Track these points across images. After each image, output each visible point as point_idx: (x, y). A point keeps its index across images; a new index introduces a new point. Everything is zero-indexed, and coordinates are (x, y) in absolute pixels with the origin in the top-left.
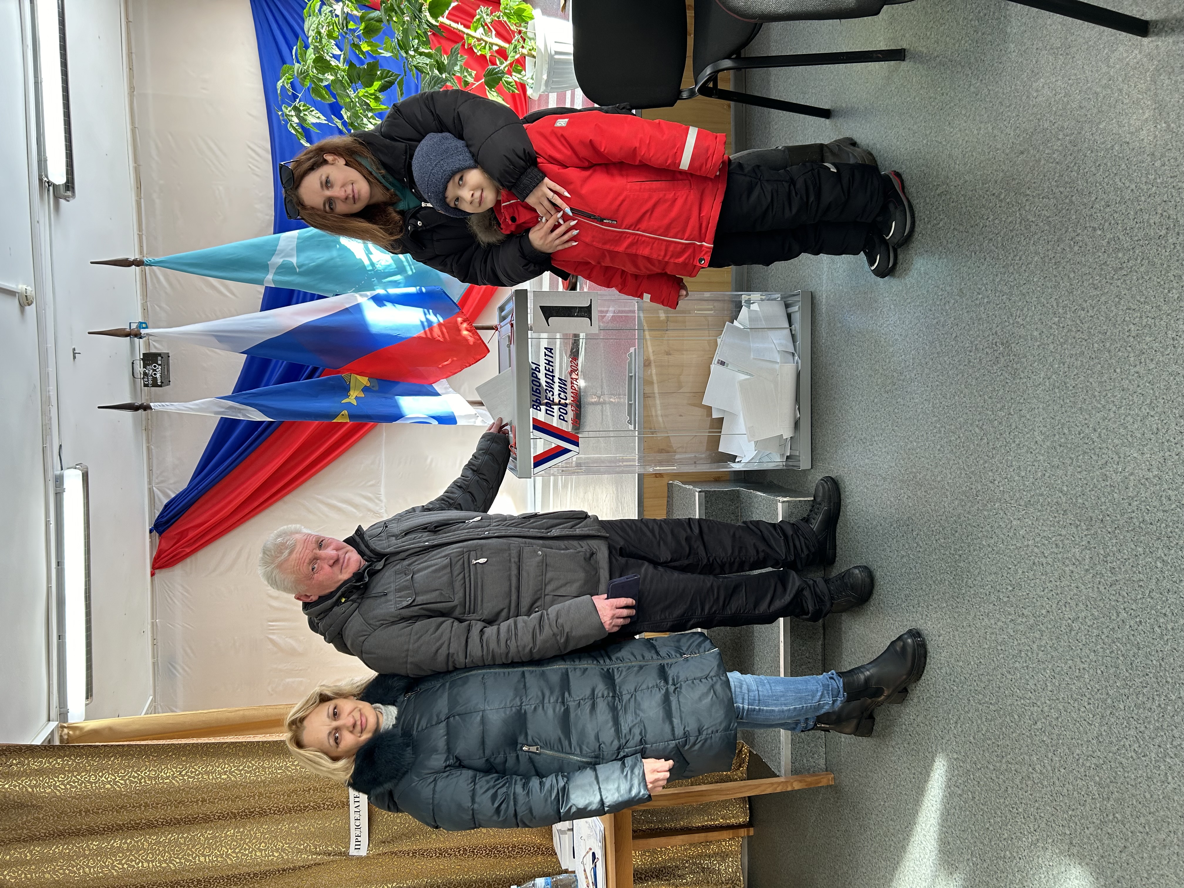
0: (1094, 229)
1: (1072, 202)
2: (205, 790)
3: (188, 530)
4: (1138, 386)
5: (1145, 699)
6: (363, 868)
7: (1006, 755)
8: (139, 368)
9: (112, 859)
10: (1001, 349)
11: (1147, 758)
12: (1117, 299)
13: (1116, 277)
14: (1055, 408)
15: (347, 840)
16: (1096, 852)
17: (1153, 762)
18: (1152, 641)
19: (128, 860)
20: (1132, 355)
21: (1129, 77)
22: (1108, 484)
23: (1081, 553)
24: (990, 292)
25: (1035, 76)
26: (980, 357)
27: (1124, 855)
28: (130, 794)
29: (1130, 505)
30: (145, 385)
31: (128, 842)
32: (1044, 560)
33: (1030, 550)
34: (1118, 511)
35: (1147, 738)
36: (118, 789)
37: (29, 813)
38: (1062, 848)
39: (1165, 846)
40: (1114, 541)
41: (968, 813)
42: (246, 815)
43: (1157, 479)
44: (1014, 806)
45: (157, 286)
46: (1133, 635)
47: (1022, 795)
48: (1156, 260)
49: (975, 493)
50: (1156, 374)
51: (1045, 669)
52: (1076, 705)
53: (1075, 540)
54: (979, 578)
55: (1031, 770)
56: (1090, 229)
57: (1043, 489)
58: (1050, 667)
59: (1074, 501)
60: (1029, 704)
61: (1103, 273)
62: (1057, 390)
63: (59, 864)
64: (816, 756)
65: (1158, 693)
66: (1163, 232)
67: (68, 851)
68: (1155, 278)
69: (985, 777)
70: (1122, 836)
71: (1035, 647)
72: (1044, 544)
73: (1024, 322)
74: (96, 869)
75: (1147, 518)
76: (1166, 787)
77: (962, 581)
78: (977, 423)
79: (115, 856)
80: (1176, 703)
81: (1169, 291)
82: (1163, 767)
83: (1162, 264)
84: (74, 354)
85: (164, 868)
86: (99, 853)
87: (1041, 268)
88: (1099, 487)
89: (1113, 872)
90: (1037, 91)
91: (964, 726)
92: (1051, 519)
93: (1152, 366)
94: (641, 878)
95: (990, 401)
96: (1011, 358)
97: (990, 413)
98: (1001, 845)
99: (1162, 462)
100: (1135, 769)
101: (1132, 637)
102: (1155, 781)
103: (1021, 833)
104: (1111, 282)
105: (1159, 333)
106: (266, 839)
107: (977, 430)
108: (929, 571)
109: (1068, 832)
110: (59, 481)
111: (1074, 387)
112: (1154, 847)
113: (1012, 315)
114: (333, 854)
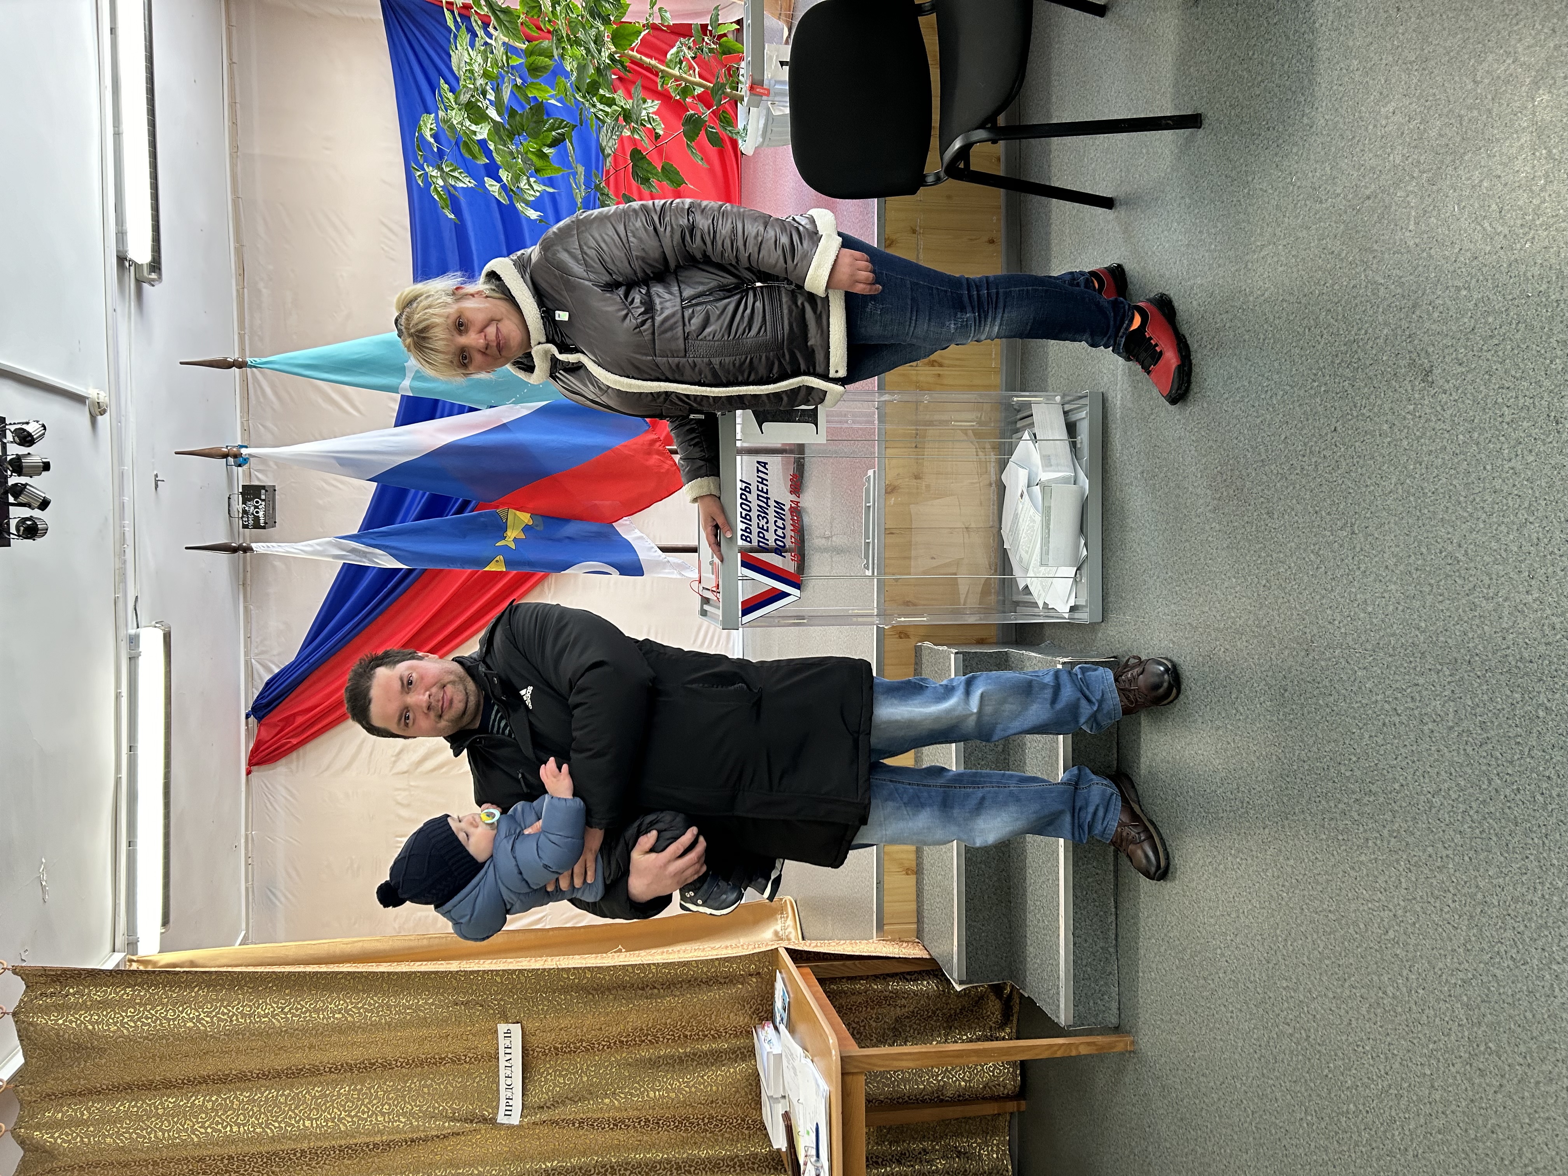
0: (1458, 289)
1: (1431, 256)
2: (314, 1032)
3: (294, 715)
4: (1514, 485)
5: (1524, 890)
6: (515, 1141)
7: (1349, 978)
8: (238, 505)
9: (191, 1121)
10: (1342, 449)
11: (1527, 967)
12: (1487, 377)
13: (1485, 348)
14: (1410, 521)
15: (494, 1104)
16: (1464, 1096)
17: (1536, 971)
18: (1532, 813)
19: (212, 1123)
20: (1506, 446)
21: (1501, 93)
22: (1476, 614)
23: (1443, 706)
24: (1328, 378)
25: (1385, 98)
26: (1316, 462)
27: (1499, 1096)
28: (218, 1036)
29: (1504, 639)
30: (245, 527)
31: (213, 1099)
32: (1396, 719)
33: (1379, 707)
34: (1490, 648)
35: (1528, 940)
36: (202, 1028)
37: (89, 1056)
38: (1421, 1093)
39: (1551, 1080)
40: (1485, 687)
41: (1300, 1057)
42: (365, 1068)
43: (1538, 603)
44: (1359, 1043)
45: (262, 400)
46: (1509, 808)
47: (1370, 1027)
48: (1536, 323)
49: (1309, 638)
50: (1536, 469)
51: (1397, 861)
52: (1437, 905)
53: (1436, 690)
54: (1315, 749)
55: (1381, 994)
56: (1453, 290)
57: (1395, 626)
58: (1405, 857)
59: (1434, 639)
60: (1378, 907)
61: (1469, 344)
62: (1412, 499)
63: (124, 1125)
64: (1106, 997)
65: (1541, 880)
66: (1544, 286)
67: (135, 1109)
68: (1534, 346)
69: (1322, 1008)
70: (1496, 1071)
71: (1385, 832)
72: (1396, 699)
73: (1371, 414)
74: (171, 1134)
75: (1526, 655)
76: (1552, 1002)
77: (1294, 755)
78: (1312, 547)
79: (196, 1117)
80: (1563, 892)
81: (1551, 362)
82: (1548, 976)
83: (1543, 328)
84: (156, 482)
85: (259, 1134)
86: (176, 1113)
87: (1392, 342)
88: (1466, 619)
89: (1487, 1119)
90: (1387, 118)
91: (1295, 944)
92: (1406, 665)
93: (1531, 458)
94: (877, 1163)
95: (1328, 518)
96: (1355, 461)
97: (1329, 534)
98: (1343, 1096)
99: (1544, 581)
100: (1513, 983)
101: (1507, 811)
102: (1538, 995)
103: (1369, 1078)
104: (1480, 354)
105: (1539, 416)
106: (390, 1099)
107: (1312, 556)
108: (1251, 745)
109: (1428, 1072)
110: (134, 641)
111: (1433, 493)
112: (1538, 1083)
113: (1355, 407)
114: (476, 1120)
